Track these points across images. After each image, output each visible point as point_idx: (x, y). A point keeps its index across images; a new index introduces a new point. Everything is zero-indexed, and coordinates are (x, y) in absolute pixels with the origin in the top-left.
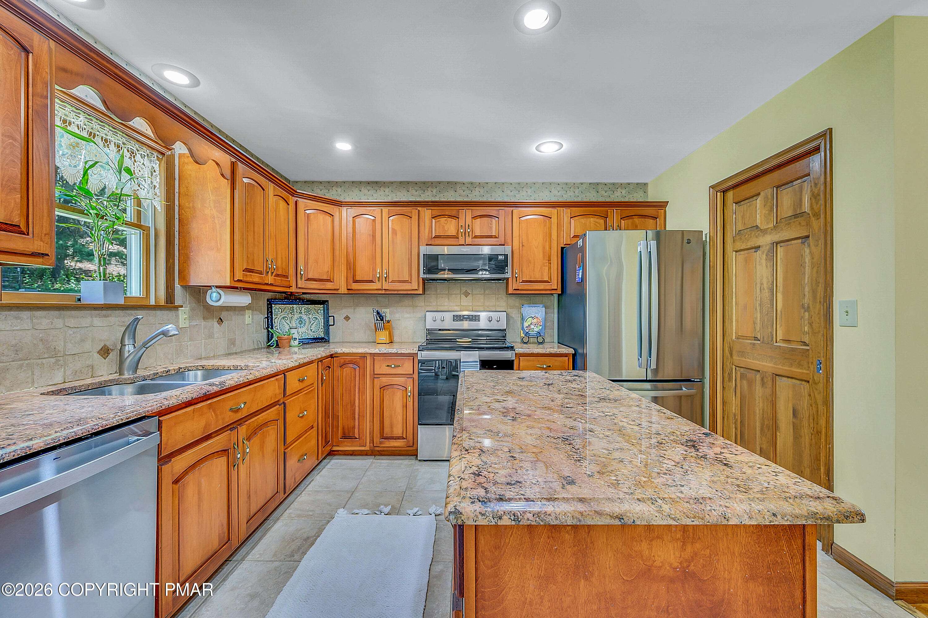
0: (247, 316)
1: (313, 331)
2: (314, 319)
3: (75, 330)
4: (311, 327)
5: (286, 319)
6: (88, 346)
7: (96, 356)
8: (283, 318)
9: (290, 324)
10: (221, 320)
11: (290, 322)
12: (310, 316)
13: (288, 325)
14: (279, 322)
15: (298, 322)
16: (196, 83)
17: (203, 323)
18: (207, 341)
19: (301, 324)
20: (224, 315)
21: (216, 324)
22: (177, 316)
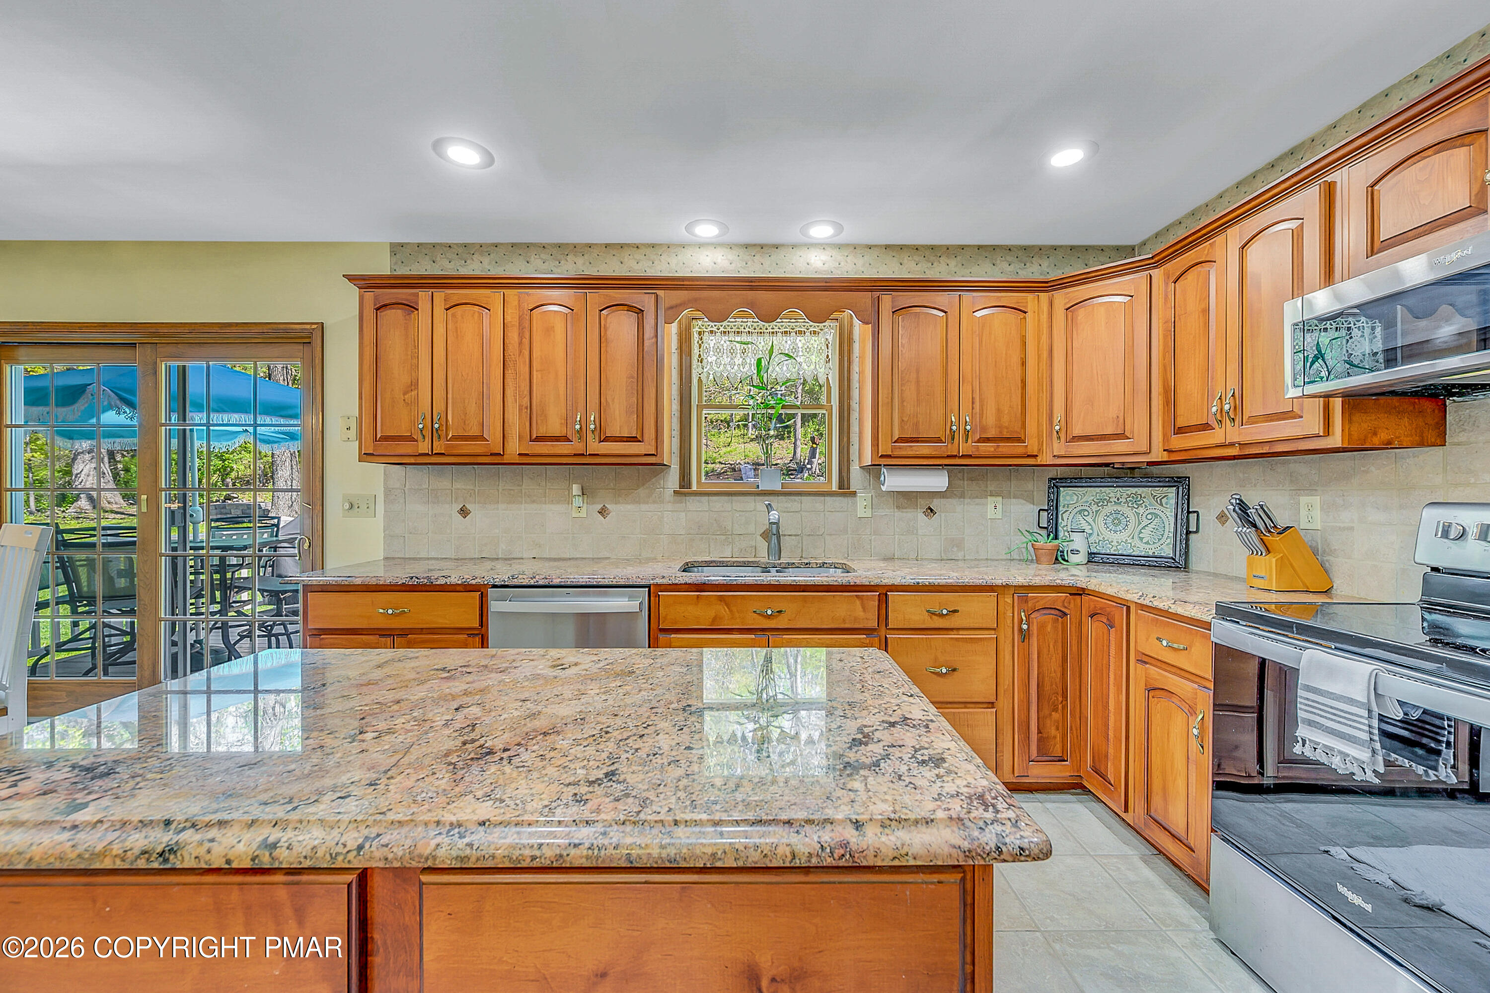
0: (990, 507)
1: (1144, 541)
2: (1149, 517)
3: (741, 513)
4: (1140, 532)
5: (1086, 513)
6: (751, 528)
7: (760, 538)
8: (1080, 512)
9: (1092, 523)
10: (932, 510)
11: (1094, 521)
12: (1141, 510)
13: (1090, 524)
14: (1070, 518)
15: (1110, 520)
16: (839, 228)
17: (898, 514)
18: (903, 537)
19: (1116, 525)
20: (935, 504)
21: (921, 517)
22: (855, 504)
